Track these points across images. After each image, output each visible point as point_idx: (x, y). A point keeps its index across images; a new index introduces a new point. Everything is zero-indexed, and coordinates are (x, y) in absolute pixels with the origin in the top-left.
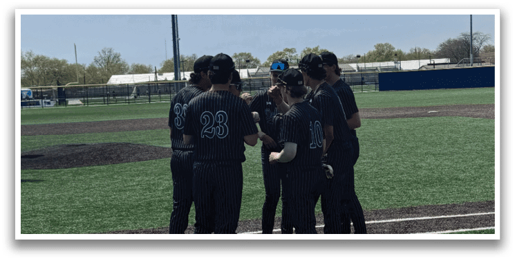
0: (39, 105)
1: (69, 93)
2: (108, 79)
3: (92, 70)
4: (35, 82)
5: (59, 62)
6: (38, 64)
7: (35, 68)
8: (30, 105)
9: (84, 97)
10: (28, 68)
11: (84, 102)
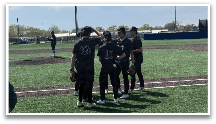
0: (31, 43)
1: (41, 39)
3: (48, 32)
4: (29, 36)
5: (37, 29)
6: (30, 29)
7: (29, 31)
8: (28, 43)
10: (27, 31)
11: (45, 42)
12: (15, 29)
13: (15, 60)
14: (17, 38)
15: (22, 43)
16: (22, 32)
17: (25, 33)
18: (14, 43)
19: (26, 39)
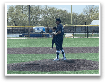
0: (48, 36)
1: (67, 30)
2: (91, 22)
3: (82, 16)
4: (48, 23)
5: (63, 11)
6: (51, 12)
7: (49, 15)
8: (43, 36)
9: (74, 33)
10: (44, 14)
11: (74, 35)
12: (25, 11)
13: (15, 63)
14: (27, 27)
15: (33, 36)
16: (36, 17)
17: (41, 17)
18: (20, 36)
19: (41, 29)
